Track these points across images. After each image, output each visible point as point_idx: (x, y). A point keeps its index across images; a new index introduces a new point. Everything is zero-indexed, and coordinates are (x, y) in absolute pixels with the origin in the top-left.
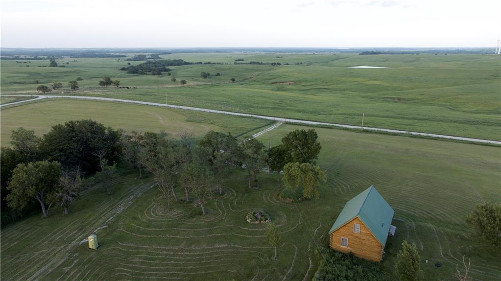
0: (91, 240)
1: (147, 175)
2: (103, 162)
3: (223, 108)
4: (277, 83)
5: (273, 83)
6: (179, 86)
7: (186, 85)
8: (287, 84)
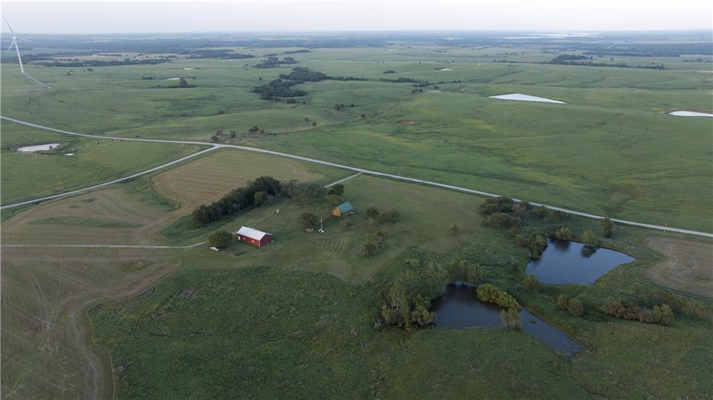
0: (278, 211)
1: (290, 197)
2: (276, 192)
3: (333, 160)
4: (402, 121)
5: (398, 122)
6: (311, 127)
7: (316, 127)
8: (412, 123)
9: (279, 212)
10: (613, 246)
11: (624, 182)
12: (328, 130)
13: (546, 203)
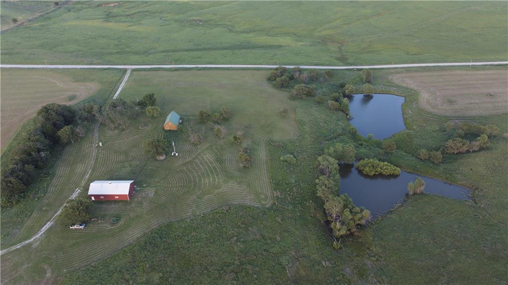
4: (102, 5)
5: (98, 6)
6: (12, 25)
7: (18, 23)
8: (112, 5)
9: (103, 144)
10: (383, 91)
11: (323, 33)
12: (36, 25)
13: (302, 64)
